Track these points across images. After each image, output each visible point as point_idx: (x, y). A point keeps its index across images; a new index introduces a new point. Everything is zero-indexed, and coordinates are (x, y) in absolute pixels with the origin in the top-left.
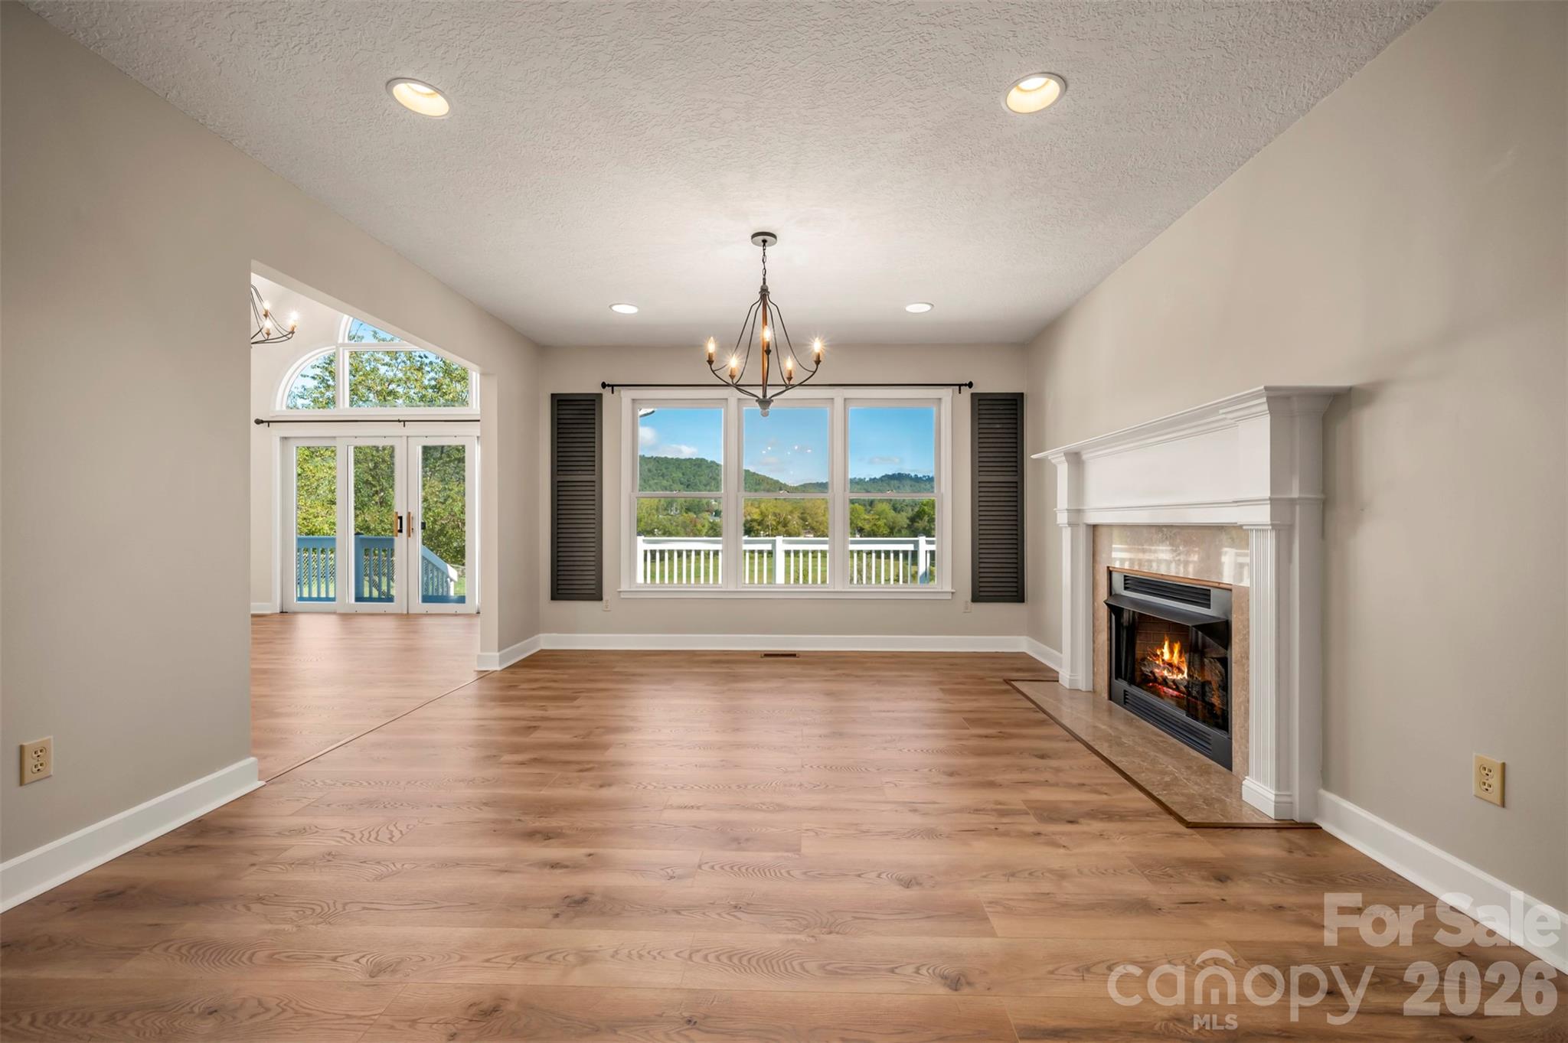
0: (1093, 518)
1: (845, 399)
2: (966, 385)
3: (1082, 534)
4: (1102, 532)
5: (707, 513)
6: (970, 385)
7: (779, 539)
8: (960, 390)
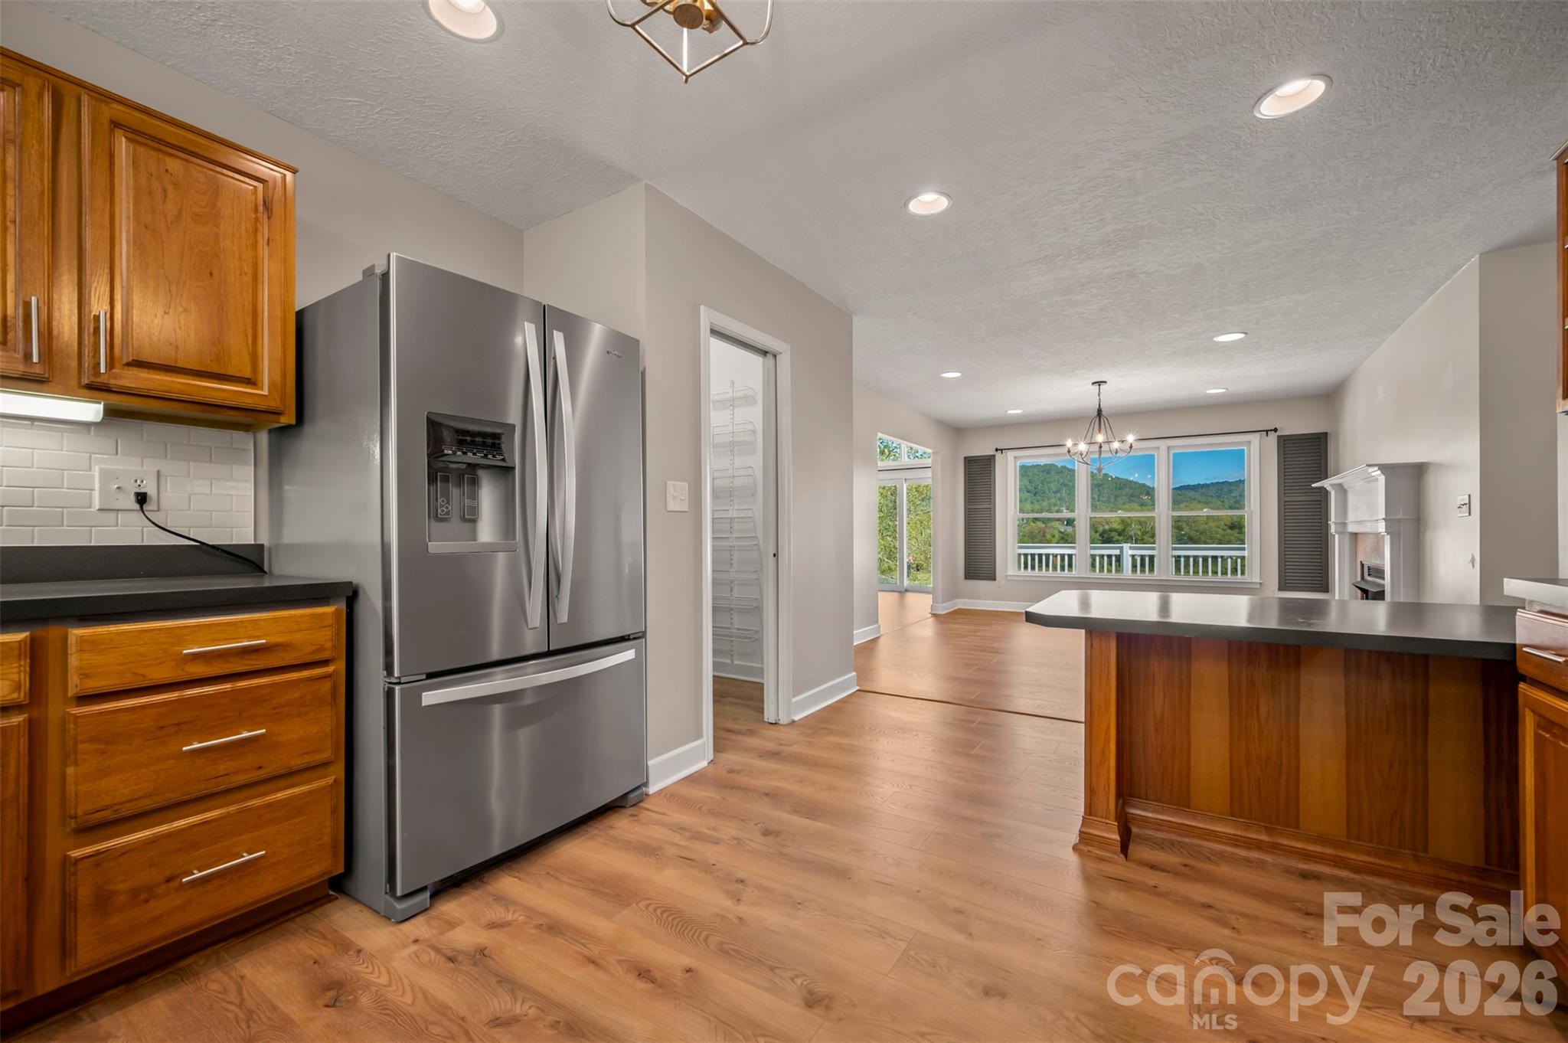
0: (1351, 528)
1: (1169, 447)
2: (1271, 430)
3: (1347, 539)
4: (1359, 537)
5: (1057, 523)
6: (1276, 430)
7: (1126, 546)
8: (1267, 433)
